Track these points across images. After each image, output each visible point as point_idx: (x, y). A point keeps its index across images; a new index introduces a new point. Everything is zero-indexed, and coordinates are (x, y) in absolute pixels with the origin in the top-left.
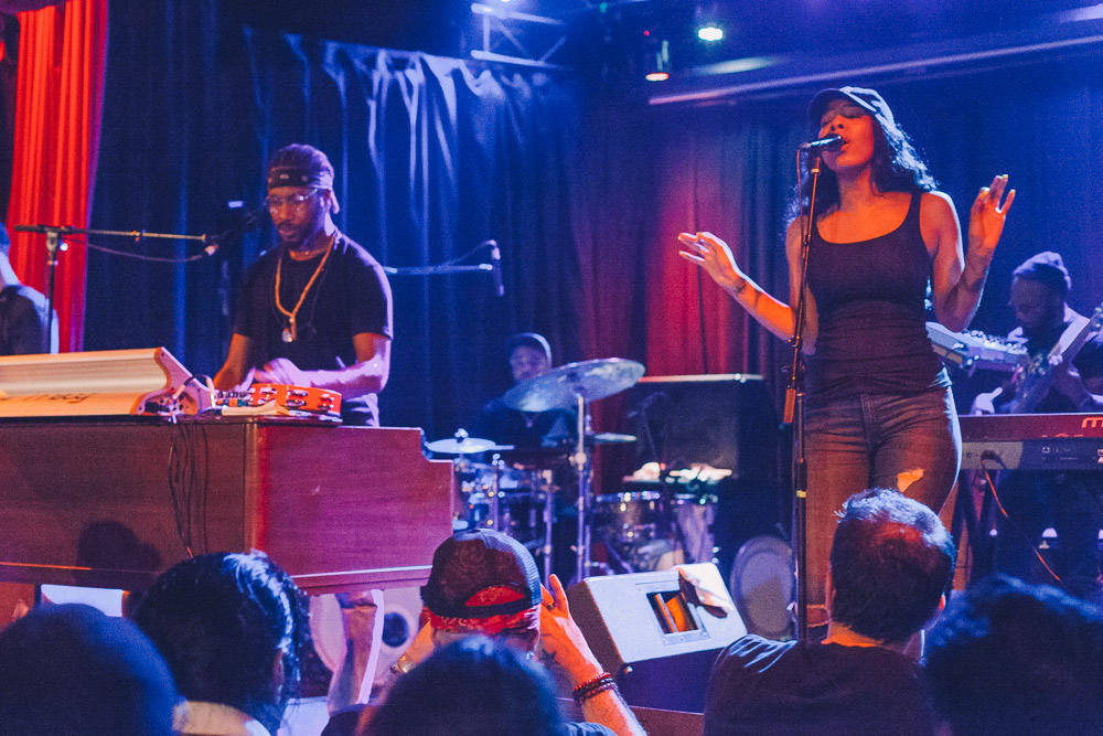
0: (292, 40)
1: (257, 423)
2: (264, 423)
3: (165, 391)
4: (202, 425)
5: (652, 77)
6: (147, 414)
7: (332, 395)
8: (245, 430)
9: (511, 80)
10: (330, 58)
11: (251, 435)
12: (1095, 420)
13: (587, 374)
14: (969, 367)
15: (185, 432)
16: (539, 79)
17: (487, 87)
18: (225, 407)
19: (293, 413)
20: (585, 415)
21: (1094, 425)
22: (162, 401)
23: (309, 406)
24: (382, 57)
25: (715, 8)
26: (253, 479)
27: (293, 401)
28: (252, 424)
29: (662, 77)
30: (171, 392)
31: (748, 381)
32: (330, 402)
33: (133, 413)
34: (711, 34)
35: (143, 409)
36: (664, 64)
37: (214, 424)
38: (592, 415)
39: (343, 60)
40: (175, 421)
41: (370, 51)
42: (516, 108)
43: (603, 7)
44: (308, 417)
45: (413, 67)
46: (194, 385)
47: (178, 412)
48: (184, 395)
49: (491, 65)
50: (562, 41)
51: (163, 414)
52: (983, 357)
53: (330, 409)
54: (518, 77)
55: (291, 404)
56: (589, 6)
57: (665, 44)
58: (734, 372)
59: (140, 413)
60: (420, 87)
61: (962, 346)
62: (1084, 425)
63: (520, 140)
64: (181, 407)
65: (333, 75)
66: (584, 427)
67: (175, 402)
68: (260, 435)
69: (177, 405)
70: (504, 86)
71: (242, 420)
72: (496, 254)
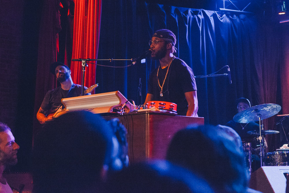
0: (161, 6)
1: (149, 113)
2: (151, 113)
3: (119, 105)
4: (131, 115)
6: (113, 112)
7: (174, 105)
8: (145, 116)
9: (233, 17)
10: (173, 12)
11: (147, 117)
13: (261, 110)
15: (126, 118)
16: (242, 16)
17: (225, 19)
18: (139, 110)
19: (161, 110)
22: (118, 109)
23: (166, 108)
24: (190, 11)
26: (148, 132)
27: (161, 107)
28: (147, 114)
30: (121, 105)
32: (173, 107)
33: (109, 112)
35: (112, 111)
36: (284, 9)
37: (135, 114)
38: (263, 124)
39: (177, 12)
40: (122, 114)
41: (186, 9)
42: (234, 26)
44: (166, 112)
45: (200, 14)
46: (129, 103)
47: (123, 112)
48: (125, 107)
49: (225, 12)
50: (249, 4)
51: (119, 112)
53: (173, 109)
54: (235, 16)
55: (160, 107)
57: (284, 2)
59: (111, 112)
60: (202, 20)
63: (236, 36)
64: (124, 111)
65: (174, 17)
67: (122, 109)
68: (150, 117)
69: (123, 110)
70: (230, 19)
71: (144, 113)
72: (229, 70)
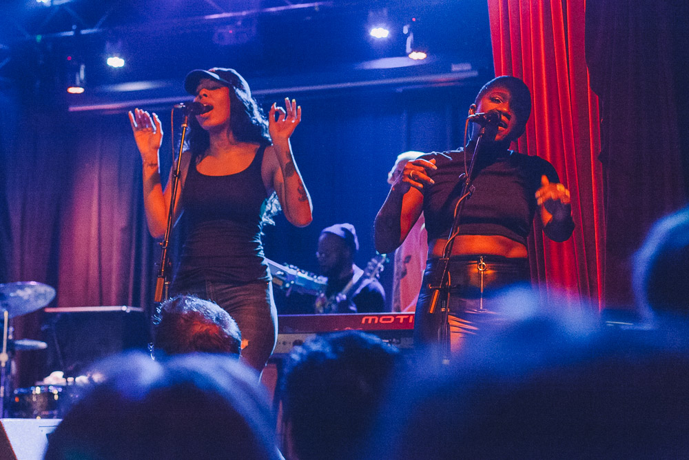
5: (72, 90)
12: (370, 318)
13: (12, 295)
14: (287, 289)
20: (8, 327)
21: (370, 322)
25: (120, 43)
29: (80, 90)
31: (132, 312)
34: (116, 62)
36: (81, 82)
38: (14, 327)
43: (39, 38)
50: (7, 60)
52: (297, 283)
56: (28, 36)
57: (83, 67)
58: (122, 305)
61: (282, 273)
62: (363, 321)
66: (8, 334)
